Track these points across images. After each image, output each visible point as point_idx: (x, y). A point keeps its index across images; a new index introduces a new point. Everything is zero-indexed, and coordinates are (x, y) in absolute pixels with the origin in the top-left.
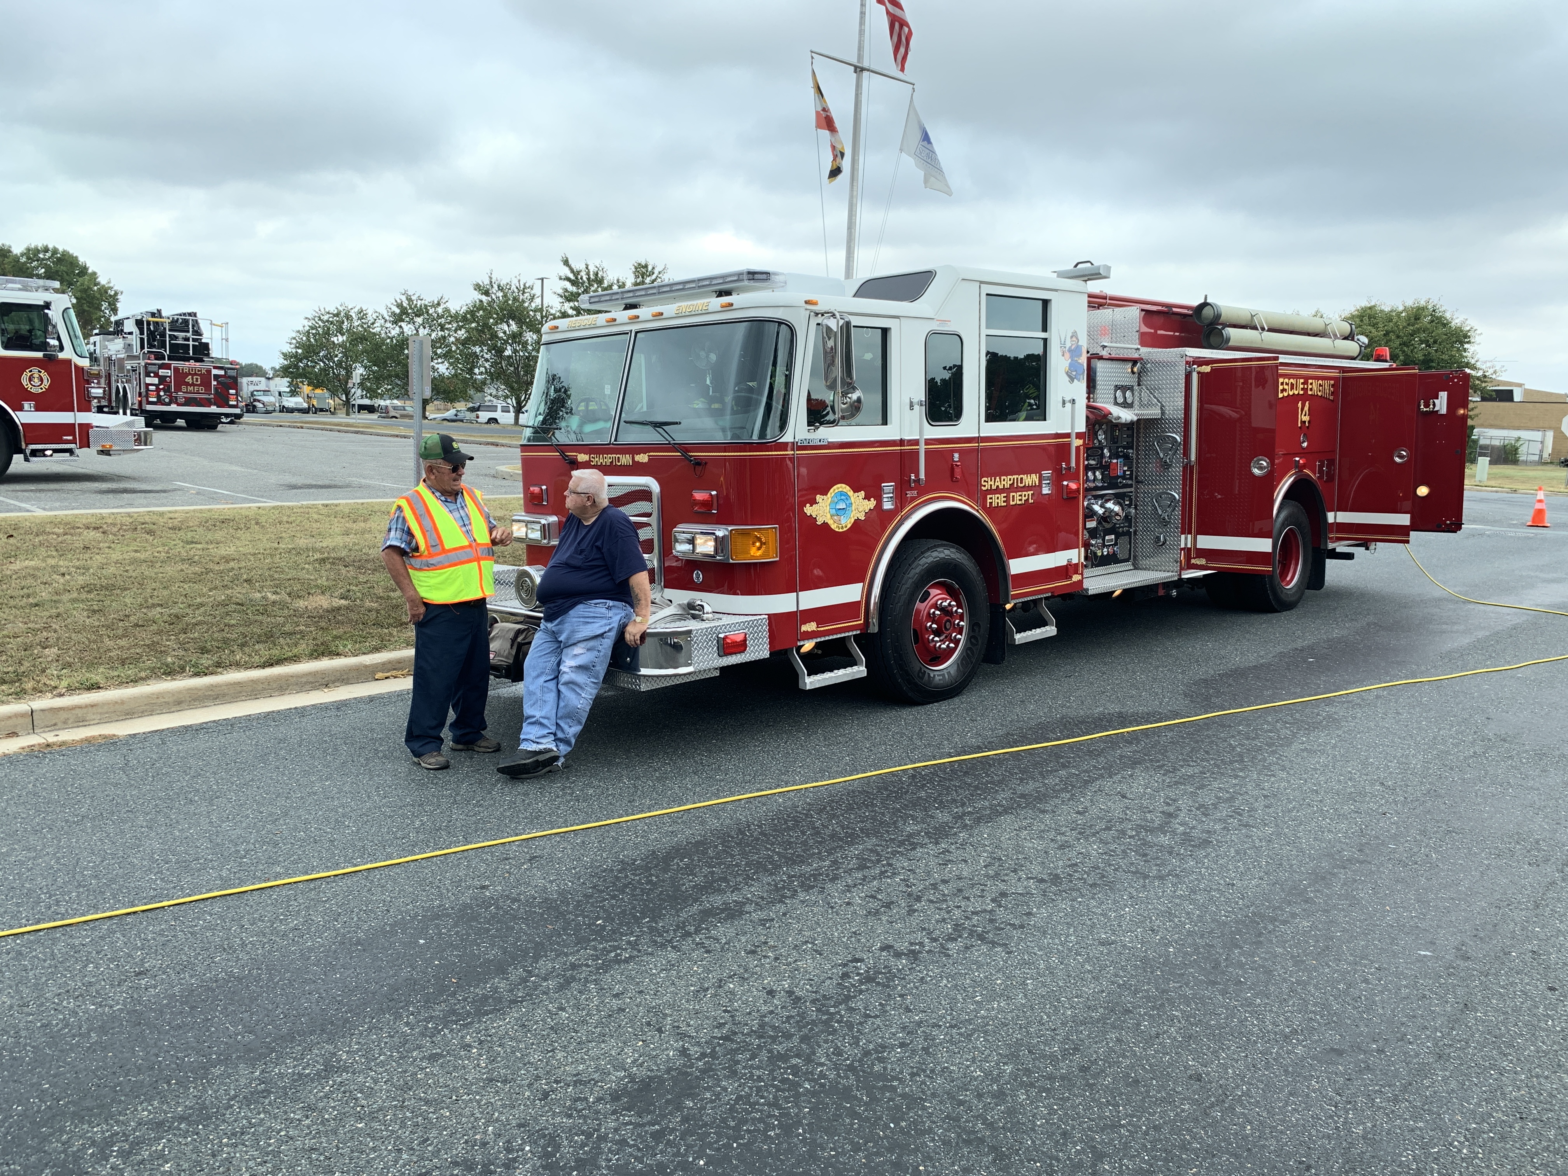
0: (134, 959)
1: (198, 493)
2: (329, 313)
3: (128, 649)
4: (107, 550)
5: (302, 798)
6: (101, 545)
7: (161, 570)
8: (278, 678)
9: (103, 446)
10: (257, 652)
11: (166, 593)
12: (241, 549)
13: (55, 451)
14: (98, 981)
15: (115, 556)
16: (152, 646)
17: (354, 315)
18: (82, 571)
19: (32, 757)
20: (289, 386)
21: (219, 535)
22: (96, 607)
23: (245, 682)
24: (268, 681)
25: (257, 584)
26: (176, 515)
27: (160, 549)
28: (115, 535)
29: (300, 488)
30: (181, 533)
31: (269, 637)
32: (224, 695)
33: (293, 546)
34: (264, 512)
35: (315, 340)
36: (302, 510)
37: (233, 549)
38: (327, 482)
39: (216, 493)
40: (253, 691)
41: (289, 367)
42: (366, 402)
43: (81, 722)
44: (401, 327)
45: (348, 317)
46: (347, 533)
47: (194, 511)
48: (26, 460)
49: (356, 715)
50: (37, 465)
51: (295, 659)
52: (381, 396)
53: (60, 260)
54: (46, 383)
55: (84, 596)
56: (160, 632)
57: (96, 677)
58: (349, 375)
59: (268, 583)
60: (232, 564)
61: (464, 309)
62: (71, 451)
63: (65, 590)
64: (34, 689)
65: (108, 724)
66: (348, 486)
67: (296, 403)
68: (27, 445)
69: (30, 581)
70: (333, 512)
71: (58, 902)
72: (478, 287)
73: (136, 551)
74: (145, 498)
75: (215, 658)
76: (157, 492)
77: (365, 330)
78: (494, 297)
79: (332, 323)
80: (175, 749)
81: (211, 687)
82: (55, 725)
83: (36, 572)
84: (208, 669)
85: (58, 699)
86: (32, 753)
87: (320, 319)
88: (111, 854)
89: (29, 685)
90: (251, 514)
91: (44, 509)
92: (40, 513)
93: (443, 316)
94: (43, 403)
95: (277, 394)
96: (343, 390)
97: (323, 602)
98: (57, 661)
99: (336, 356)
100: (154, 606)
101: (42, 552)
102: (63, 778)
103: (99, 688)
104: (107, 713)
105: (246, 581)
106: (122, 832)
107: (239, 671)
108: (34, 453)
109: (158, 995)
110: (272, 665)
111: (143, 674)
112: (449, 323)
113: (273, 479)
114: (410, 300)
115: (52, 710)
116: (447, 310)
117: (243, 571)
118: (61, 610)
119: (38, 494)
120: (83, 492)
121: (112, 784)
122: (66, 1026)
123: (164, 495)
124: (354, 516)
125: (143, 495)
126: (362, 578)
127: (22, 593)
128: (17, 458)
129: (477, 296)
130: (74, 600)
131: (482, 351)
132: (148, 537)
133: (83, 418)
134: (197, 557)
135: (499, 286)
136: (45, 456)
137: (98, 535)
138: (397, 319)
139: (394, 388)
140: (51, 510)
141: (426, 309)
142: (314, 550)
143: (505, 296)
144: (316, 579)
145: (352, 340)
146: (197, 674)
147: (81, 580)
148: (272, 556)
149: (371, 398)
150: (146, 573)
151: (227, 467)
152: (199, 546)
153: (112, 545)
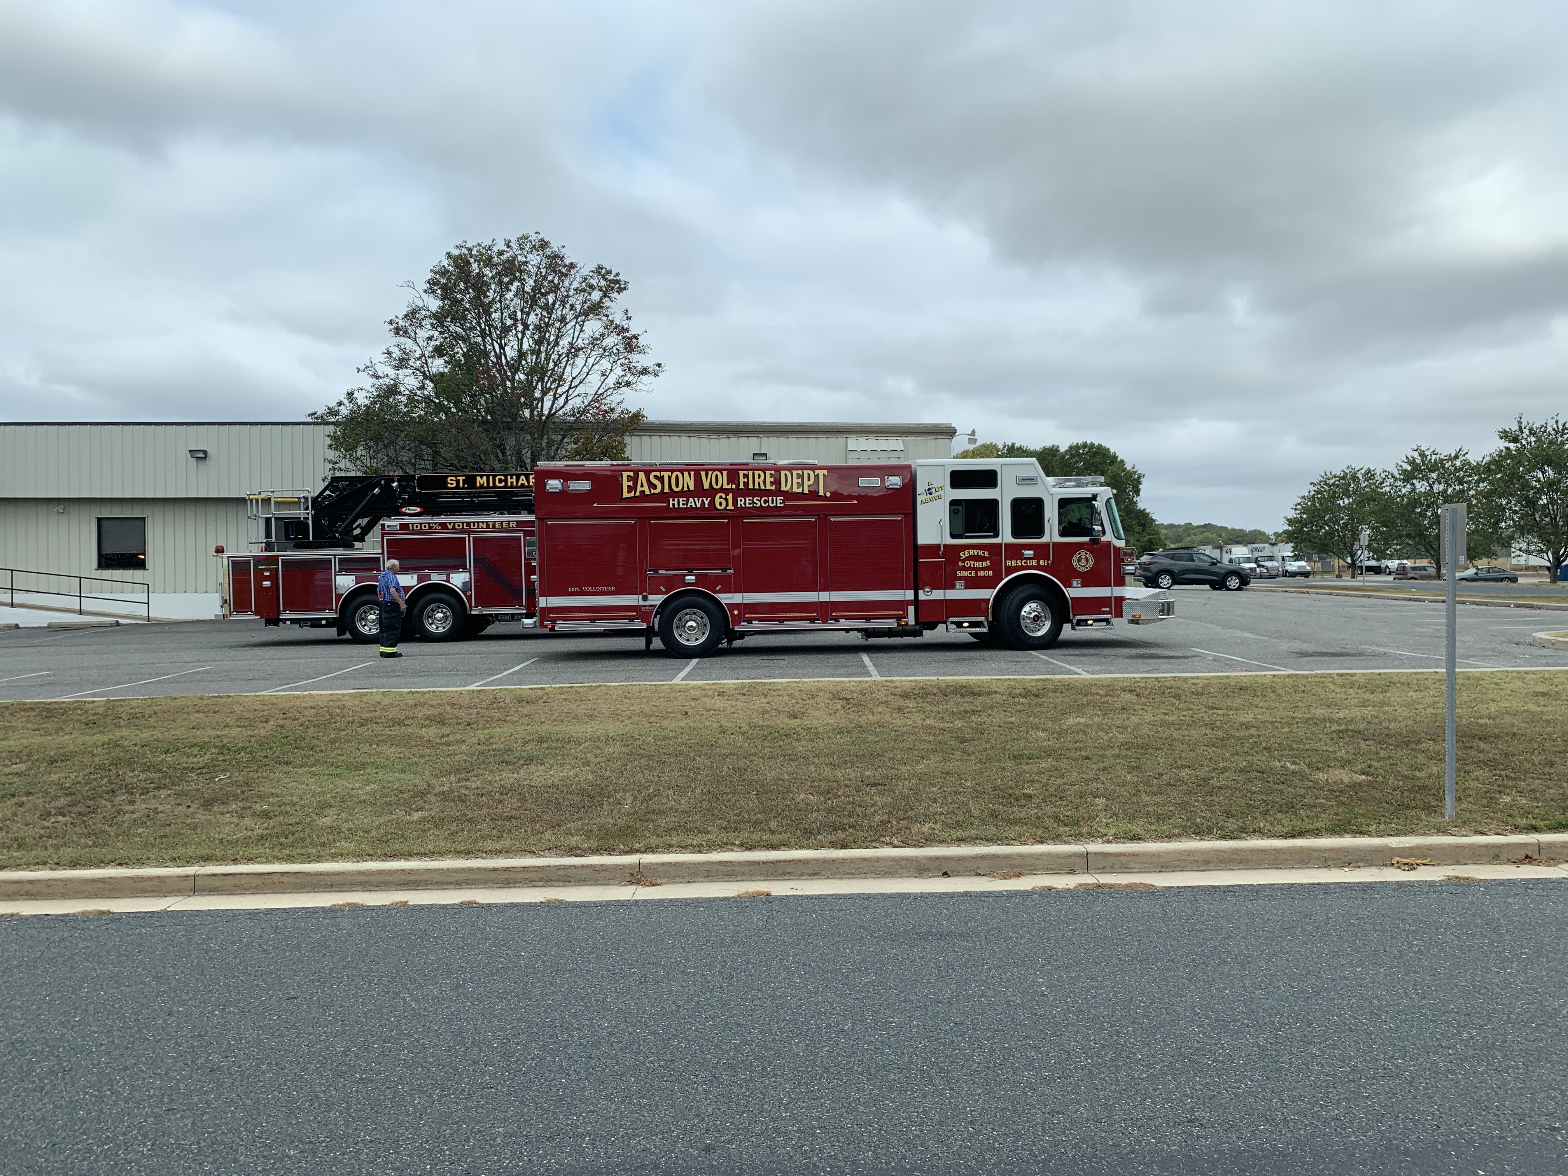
0: (1186, 1105)
1: (1214, 660)
2: (1335, 477)
3: (1163, 806)
4: (1140, 712)
5: (1333, 980)
6: (1136, 706)
7: (1186, 733)
8: (1301, 850)
9: (1134, 616)
10: (1279, 822)
11: (1192, 755)
12: (1259, 716)
13: (1095, 621)
14: (1155, 1117)
15: (1148, 718)
16: (1183, 805)
17: (1361, 477)
18: (1121, 730)
19: (1089, 894)
20: (1293, 552)
21: (1237, 702)
22: (1135, 765)
23: (1268, 850)
24: (1290, 851)
25: (1276, 753)
26: (1198, 681)
27: (1185, 713)
28: (1147, 698)
29: (1312, 655)
30: (1203, 699)
31: (1290, 808)
32: (1248, 861)
33: (1309, 716)
34: (1279, 680)
35: (1321, 504)
36: (1317, 680)
37: (1251, 716)
38: (1338, 650)
39: (1231, 660)
40: (1276, 859)
41: (1293, 532)
42: (1373, 563)
43: (1125, 869)
44: (1413, 484)
45: (1355, 478)
46: (1364, 704)
47: (1214, 677)
48: (1073, 628)
49: (1384, 900)
50: (1082, 633)
51: (1317, 833)
52: (1391, 557)
53: (1096, 453)
54: (1091, 563)
55: (1124, 753)
56: (1188, 793)
57: (1136, 828)
58: (1355, 536)
59: (1287, 752)
60: (1253, 731)
61: (1487, 459)
62: (1107, 621)
63: (1108, 746)
64: (1089, 833)
65: (1146, 874)
66: (1360, 654)
67: (1299, 567)
68: (1074, 616)
69: (1081, 736)
70: (1347, 682)
71: (1118, 1033)
72: (1504, 435)
73: (1165, 714)
74: (1168, 663)
75: (1240, 823)
76: (1178, 658)
77: (1374, 491)
78: (1524, 442)
79: (1338, 486)
80: (1206, 907)
81: (1236, 851)
82: (1104, 868)
83: (1086, 729)
84: (1233, 833)
85: (1106, 845)
86: (1087, 891)
87: (1326, 484)
88: (1158, 998)
89: (1085, 830)
90: (1266, 681)
91: (1088, 672)
92: (1086, 676)
93: (1461, 469)
94: (1088, 580)
95: (1280, 558)
96: (1349, 553)
97: (1344, 776)
98: (1106, 810)
99: (1342, 519)
100: (1183, 767)
101: (1089, 710)
102: (1114, 918)
103: (1140, 839)
104: (1146, 863)
105: (1265, 749)
106: (1166, 979)
107: (1262, 839)
108: (1079, 623)
109: (1208, 1147)
110: (1293, 837)
111: (1176, 831)
112: (1470, 476)
113: (1284, 646)
114: (1422, 455)
115: (1102, 854)
116: (1466, 463)
117: (1262, 738)
118: (1107, 764)
119: (1082, 658)
120: (1117, 657)
121: (1154, 931)
122: (1132, 1152)
123: (1185, 660)
124: (1371, 686)
125: (1166, 660)
126: (1382, 753)
127: (1076, 746)
128: (1067, 627)
129: (1502, 444)
130: (1116, 756)
131: (1509, 502)
132: (1174, 700)
133: (1118, 591)
134: (1218, 722)
135: (1531, 430)
136: (1087, 625)
137: (1134, 698)
138: (1408, 477)
139: (1404, 548)
140: (1093, 673)
141: (1442, 463)
142: (1331, 721)
143: (1539, 440)
144: (1335, 752)
145: (1359, 502)
146: (1223, 838)
147: (1121, 738)
148: (1289, 725)
149: (1378, 560)
150: (1175, 736)
151: (1238, 633)
152: (1220, 712)
153: (1145, 707)
